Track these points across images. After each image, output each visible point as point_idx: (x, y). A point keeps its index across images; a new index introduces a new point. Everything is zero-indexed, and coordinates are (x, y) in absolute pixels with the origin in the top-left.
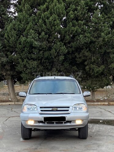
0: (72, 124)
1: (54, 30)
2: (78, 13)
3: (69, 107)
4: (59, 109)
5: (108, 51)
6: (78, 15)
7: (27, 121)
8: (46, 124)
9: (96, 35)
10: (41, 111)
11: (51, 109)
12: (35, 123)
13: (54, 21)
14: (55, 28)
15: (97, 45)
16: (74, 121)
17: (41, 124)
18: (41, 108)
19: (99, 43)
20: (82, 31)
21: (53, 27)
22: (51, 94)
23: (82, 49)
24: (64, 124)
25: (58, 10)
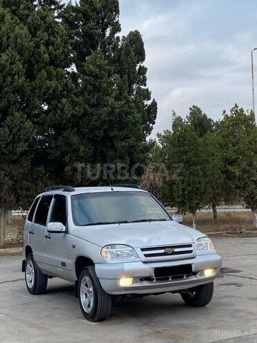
0: (198, 277)
1: (11, 84)
2: (55, 51)
3: (190, 246)
4: (176, 250)
5: (112, 134)
6: (56, 55)
7: (119, 279)
8: (155, 283)
9: (93, 101)
10: (146, 255)
11: (162, 251)
12: (134, 282)
13: (12, 64)
14: (13, 79)
15: (96, 121)
16: (202, 272)
17: (146, 284)
18: (143, 250)
19: (99, 118)
20: (64, 90)
21: (9, 79)
22: (126, 222)
23: (65, 129)
24: (185, 280)
25: (19, 40)
